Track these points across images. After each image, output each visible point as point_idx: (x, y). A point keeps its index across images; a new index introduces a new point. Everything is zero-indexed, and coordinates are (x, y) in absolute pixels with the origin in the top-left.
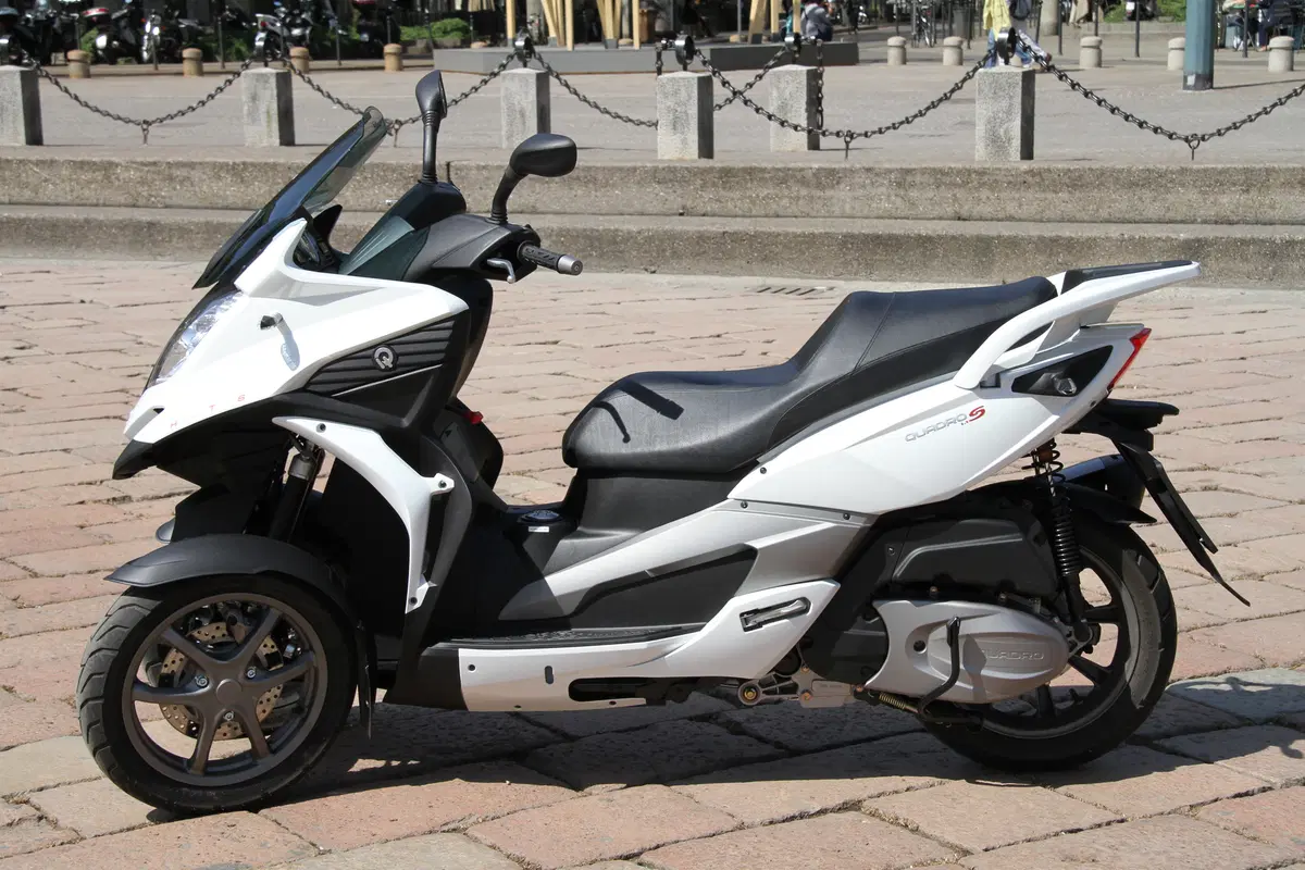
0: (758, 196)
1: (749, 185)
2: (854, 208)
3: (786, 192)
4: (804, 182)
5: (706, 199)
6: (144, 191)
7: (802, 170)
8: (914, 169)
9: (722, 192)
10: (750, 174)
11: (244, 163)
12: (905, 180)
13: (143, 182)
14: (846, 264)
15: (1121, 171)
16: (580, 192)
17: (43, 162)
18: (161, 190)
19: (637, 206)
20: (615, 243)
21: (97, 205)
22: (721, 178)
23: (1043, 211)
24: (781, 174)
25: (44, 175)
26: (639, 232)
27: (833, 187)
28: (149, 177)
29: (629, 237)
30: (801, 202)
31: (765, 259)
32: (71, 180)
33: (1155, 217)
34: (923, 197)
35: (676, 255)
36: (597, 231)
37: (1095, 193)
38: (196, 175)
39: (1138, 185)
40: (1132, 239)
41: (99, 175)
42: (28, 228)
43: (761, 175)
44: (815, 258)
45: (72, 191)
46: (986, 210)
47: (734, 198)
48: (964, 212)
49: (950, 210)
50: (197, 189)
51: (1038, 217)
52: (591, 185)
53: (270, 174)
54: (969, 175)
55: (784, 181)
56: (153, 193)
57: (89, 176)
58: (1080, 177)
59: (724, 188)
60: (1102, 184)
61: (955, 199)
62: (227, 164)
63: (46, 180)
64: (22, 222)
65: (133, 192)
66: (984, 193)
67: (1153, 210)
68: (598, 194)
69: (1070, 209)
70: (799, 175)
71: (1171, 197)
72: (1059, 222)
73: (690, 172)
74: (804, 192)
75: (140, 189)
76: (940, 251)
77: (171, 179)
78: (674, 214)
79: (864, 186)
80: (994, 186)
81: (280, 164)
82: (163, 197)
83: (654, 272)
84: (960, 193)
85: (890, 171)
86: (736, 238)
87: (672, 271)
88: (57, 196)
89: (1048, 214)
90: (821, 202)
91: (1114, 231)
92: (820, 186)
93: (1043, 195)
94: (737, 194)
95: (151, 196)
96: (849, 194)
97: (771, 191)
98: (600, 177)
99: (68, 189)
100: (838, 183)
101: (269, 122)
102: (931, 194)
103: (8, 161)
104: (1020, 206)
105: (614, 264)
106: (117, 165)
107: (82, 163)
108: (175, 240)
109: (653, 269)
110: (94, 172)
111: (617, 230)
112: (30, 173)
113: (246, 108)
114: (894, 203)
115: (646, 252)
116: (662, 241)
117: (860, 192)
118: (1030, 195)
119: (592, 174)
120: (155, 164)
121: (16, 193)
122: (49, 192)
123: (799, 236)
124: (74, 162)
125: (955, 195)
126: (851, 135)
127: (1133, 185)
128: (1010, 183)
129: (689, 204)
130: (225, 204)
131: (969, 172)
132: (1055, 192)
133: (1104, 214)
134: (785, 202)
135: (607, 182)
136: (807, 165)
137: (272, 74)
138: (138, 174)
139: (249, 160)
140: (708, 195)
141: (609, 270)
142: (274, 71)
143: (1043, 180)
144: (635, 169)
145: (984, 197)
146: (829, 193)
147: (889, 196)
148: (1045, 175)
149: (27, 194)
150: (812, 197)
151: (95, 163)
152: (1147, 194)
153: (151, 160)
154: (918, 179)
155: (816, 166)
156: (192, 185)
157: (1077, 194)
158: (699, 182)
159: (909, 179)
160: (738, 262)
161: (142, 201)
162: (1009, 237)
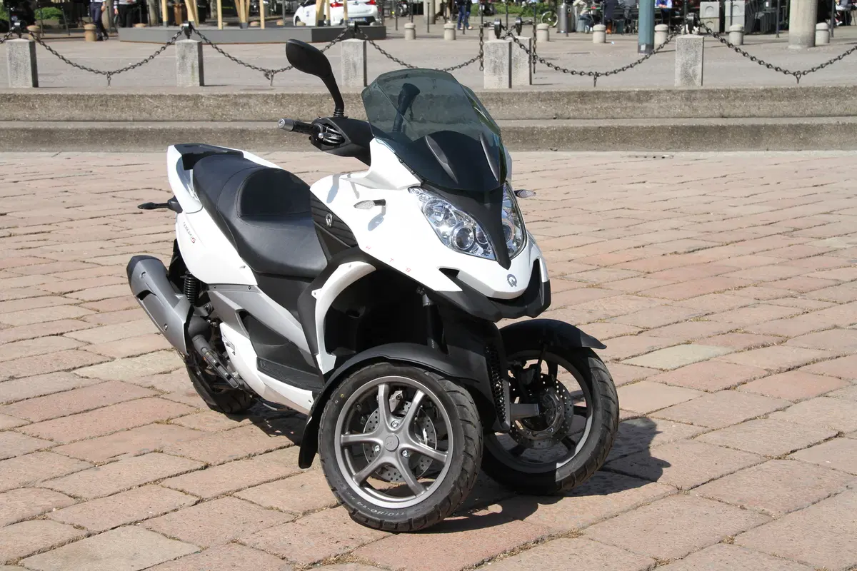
0: (601, 107)
1: (597, 101)
2: (659, 113)
3: (619, 105)
4: (629, 99)
5: (570, 109)
6: (219, 112)
7: (629, 92)
8: (696, 91)
9: (580, 106)
10: (597, 94)
11: (283, 94)
12: (691, 96)
13: (219, 107)
14: (673, 143)
15: (819, 88)
16: (492, 107)
17: (156, 96)
18: (229, 111)
19: (528, 114)
20: (533, 134)
21: (189, 121)
22: (579, 97)
23: (772, 112)
24: (616, 95)
25: (156, 104)
26: (548, 128)
27: (647, 101)
28: (222, 104)
29: (542, 131)
30: (628, 110)
31: (624, 141)
32: (172, 106)
33: (838, 113)
34: (702, 105)
35: (570, 141)
36: (522, 128)
37: (804, 101)
38: (252, 102)
39: (828, 96)
40: (844, 124)
41: (191, 103)
42: (165, 134)
43: (604, 95)
44: (654, 141)
45: (173, 113)
46: (739, 112)
47: (587, 108)
48: (725, 114)
49: (717, 112)
50: (253, 110)
51: (769, 115)
52: (500, 103)
53: (299, 100)
54: (729, 93)
55: (618, 98)
56: (225, 113)
57: (184, 104)
58: (795, 92)
59: (581, 103)
60: (807, 96)
61: (721, 106)
62: (272, 96)
63: (157, 107)
64: (161, 131)
65: (213, 113)
66: (737, 103)
67: (838, 109)
68: (504, 108)
69: (788, 110)
70: (627, 95)
71: (848, 102)
72: (782, 117)
73: (560, 95)
74: (630, 104)
75: (216, 110)
76: (730, 135)
77: (236, 104)
78: (551, 119)
79: (666, 101)
80: (743, 98)
81: (305, 95)
82: (231, 115)
83: (556, 150)
84: (723, 103)
85: (682, 91)
86: (607, 130)
87: (568, 149)
88: (163, 116)
89: (775, 113)
90: (639, 110)
91: (833, 121)
92: (639, 101)
93: (772, 103)
94: (588, 107)
95: (223, 114)
96: (657, 105)
97: (610, 105)
98: (505, 98)
99: (171, 111)
100: (650, 99)
101: (193, 72)
102: (706, 104)
103: (133, 96)
104: (759, 109)
105: (533, 147)
106: (202, 97)
107: (180, 96)
108: (257, 139)
109: (555, 149)
110: (187, 101)
111: (534, 127)
112: (146, 103)
113: (178, 64)
114: (683, 110)
115: (551, 139)
116: (561, 133)
117: (663, 104)
118: (765, 102)
119: (501, 97)
120: (226, 96)
121: (137, 115)
122: (159, 113)
123: (645, 128)
124: (175, 96)
125: (720, 104)
126: (597, 75)
127: (826, 96)
128: (753, 96)
129: (560, 112)
130: (271, 118)
131: (729, 91)
132: (780, 101)
133: (808, 112)
134: (619, 110)
135: (510, 100)
136: (631, 89)
137: (195, 43)
138: (215, 102)
139: (286, 92)
140: (571, 108)
141: (529, 150)
142: (197, 42)
143: (773, 95)
144: (527, 94)
145: (737, 105)
146: (645, 104)
147: (681, 105)
148: (774, 92)
149: (145, 115)
150: (634, 107)
151: (188, 96)
152: (834, 101)
153: (224, 93)
154: (699, 95)
155: (637, 90)
156: (250, 108)
157: (793, 102)
158: (566, 100)
159: (693, 96)
160: (607, 144)
161: (217, 117)
162: (771, 126)
